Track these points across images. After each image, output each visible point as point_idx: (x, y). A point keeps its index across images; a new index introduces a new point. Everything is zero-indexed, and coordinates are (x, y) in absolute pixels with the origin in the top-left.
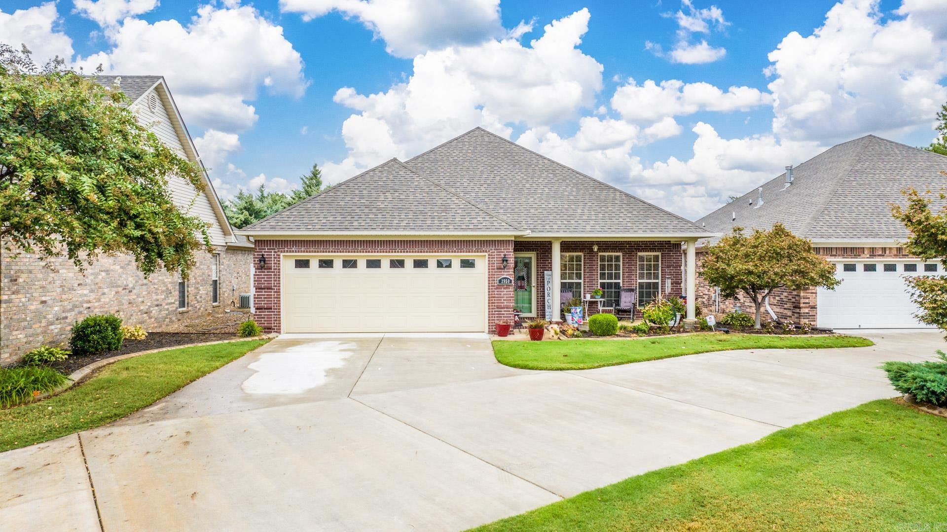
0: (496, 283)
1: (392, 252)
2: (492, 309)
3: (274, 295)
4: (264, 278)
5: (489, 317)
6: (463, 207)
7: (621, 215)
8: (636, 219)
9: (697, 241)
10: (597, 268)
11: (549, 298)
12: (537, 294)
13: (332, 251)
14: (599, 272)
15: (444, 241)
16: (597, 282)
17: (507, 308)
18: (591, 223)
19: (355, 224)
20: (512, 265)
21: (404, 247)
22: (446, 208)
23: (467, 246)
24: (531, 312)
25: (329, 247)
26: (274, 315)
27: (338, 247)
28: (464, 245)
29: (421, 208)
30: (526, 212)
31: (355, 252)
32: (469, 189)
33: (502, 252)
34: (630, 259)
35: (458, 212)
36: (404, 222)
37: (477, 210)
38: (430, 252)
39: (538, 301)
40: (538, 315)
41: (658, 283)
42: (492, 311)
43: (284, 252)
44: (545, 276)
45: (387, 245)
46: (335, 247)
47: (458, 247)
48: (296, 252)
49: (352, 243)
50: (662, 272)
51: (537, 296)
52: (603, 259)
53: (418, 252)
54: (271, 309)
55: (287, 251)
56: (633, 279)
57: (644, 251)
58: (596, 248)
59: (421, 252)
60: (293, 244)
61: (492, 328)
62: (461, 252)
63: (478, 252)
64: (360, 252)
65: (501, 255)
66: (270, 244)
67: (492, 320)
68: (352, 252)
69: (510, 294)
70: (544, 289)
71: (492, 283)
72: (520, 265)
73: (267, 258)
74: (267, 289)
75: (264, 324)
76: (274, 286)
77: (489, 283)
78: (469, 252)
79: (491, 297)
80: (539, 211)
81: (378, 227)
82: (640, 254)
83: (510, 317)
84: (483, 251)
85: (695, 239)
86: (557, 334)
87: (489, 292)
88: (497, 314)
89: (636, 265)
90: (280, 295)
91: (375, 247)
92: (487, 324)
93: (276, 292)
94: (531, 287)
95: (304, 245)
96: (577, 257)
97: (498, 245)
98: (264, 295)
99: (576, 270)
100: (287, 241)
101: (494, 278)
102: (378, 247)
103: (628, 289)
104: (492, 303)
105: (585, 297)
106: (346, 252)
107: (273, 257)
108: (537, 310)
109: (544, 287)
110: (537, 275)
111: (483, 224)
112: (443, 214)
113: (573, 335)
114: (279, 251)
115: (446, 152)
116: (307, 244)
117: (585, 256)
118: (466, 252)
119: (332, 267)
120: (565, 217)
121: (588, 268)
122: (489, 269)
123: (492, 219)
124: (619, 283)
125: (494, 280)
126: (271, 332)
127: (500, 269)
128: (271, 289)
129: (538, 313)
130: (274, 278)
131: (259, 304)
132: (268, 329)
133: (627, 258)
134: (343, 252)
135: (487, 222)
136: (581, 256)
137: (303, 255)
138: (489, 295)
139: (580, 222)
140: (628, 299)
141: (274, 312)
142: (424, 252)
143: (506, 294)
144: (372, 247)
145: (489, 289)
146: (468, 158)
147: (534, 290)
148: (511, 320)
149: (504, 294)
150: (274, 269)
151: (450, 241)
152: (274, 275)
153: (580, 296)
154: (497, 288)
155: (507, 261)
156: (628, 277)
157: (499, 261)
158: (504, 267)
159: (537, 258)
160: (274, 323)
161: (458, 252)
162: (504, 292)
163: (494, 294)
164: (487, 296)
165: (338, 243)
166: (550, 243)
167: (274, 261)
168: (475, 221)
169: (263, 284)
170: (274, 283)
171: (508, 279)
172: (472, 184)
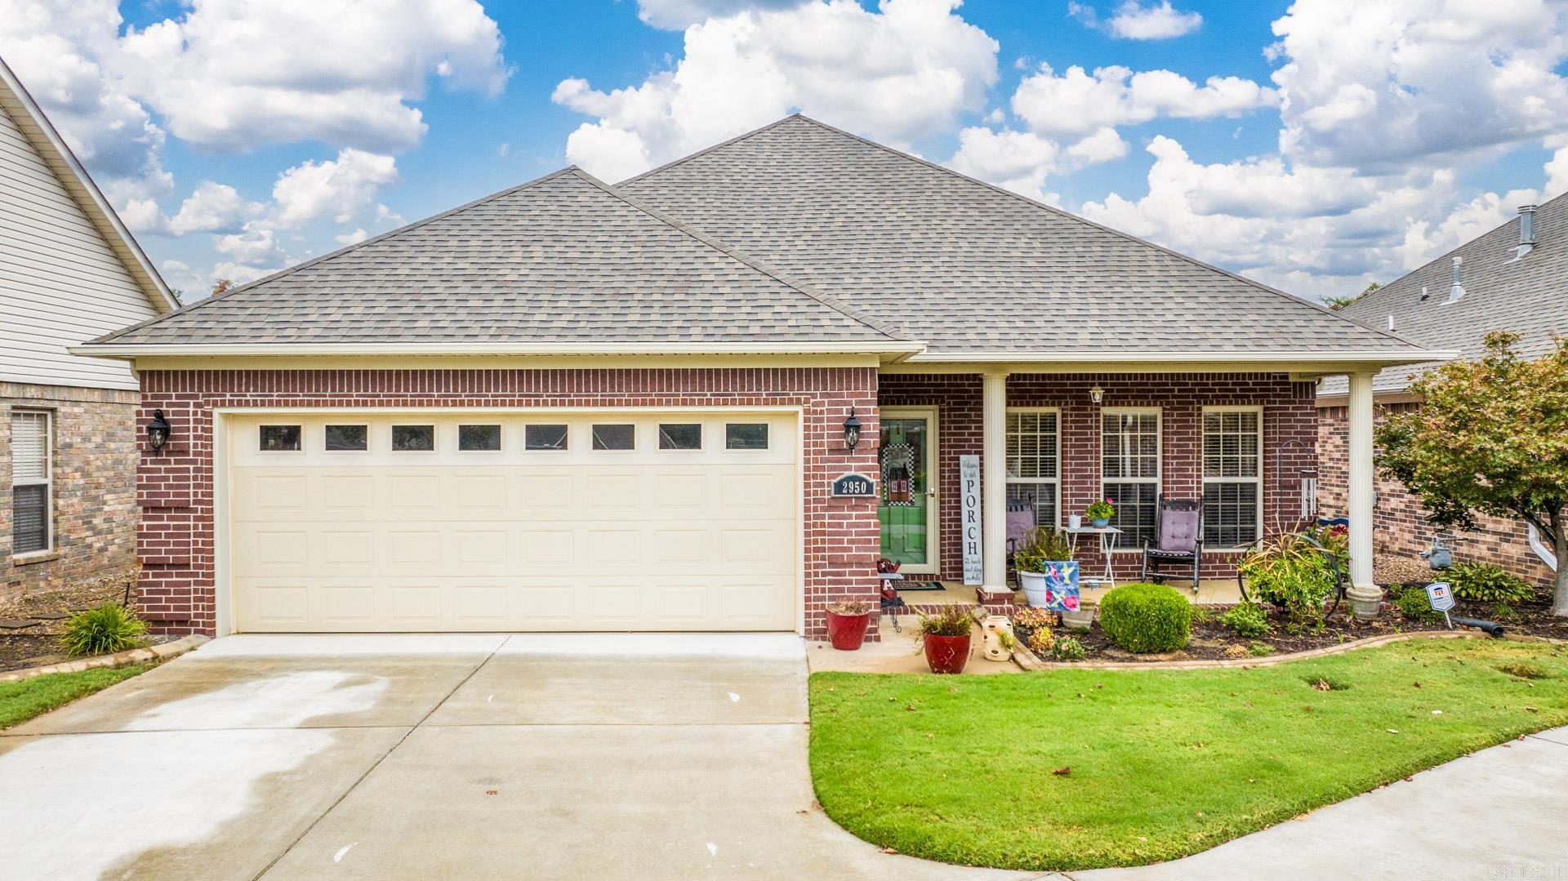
0: (829, 491)
1: (528, 404)
2: (816, 566)
3: (196, 527)
4: (167, 479)
5: (807, 591)
6: (736, 277)
7: (1167, 306)
8: (1211, 315)
9: (1378, 372)
10: (1098, 446)
11: (972, 524)
12: (942, 514)
13: (357, 403)
14: (1102, 456)
15: (677, 371)
16: (1097, 483)
17: (860, 564)
18: (1091, 324)
19: (424, 322)
20: (874, 441)
21: (563, 389)
22: (688, 281)
23: (742, 388)
24: (925, 562)
25: (350, 390)
26: (196, 583)
27: (374, 390)
28: (734, 383)
29: (619, 281)
30: (911, 299)
31: (421, 404)
32: (765, 244)
33: (845, 403)
34: (1184, 424)
35: (721, 290)
36: (564, 318)
37: (775, 287)
38: (636, 404)
39: (942, 533)
40: (942, 569)
41: (1255, 485)
42: (816, 574)
43: (223, 404)
44: (963, 469)
45: (512, 384)
46: (366, 390)
47: (718, 389)
48: (255, 404)
49: (415, 379)
50: (1265, 458)
51: (942, 520)
52: (1111, 424)
53: (603, 404)
54: (187, 566)
55: (231, 403)
56: (1192, 476)
57: (1218, 403)
58: (1097, 394)
59: (611, 404)
60: (248, 383)
61: (816, 623)
62: (725, 403)
63: (774, 403)
64: (437, 403)
65: (840, 411)
66: (184, 382)
67: (817, 599)
68: (413, 404)
69: (868, 525)
70: (959, 502)
71: (816, 493)
72: (897, 440)
73: (175, 421)
74: (177, 509)
75: (168, 608)
76: (195, 502)
77: (807, 494)
78: (750, 403)
79: (813, 533)
80: (946, 295)
81: (484, 331)
82: (1208, 410)
83: (869, 590)
84: (791, 402)
85: (1374, 367)
86: (1009, 647)
87: (807, 518)
88: (830, 582)
89: (1199, 439)
90: (212, 527)
91: (480, 390)
92: (801, 611)
93: (202, 519)
94: (926, 496)
95: (279, 384)
96: (1044, 417)
97: (833, 381)
98: (167, 527)
99: (1043, 452)
100: (232, 372)
101: (823, 477)
102: (488, 390)
103: (1178, 502)
104: (816, 550)
105: (1065, 523)
106: (397, 404)
107: (191, 418)
108: (942, 557)
109: (959, 496)
110: (941, 465)
111: (790, 323)
112: (676, 297)
113: (1057, 649)
114: (207, 403)
115: (715, 165)
116: (287, 383)
117: (1063, 415)
118: (742, 403)
119: (364, 447)
120: (1018, 310)
121: (1072, 446)
122: (807, 453)
123: (816, 310)
124: (1154, 485)
125: (822, 485)
126: (188, 632)
127: (840, 451)
128: (186, 509)
129: (942, 563)
130: (195, 478)
131: (153, 552)
132: (180, 622)
133: (1175, 421)
134: (389, 404)
135: (802, 317)
136: (1054, 415)
137: (281, 415)
138: (807, 526)
139: (1060, 321)
140: (1182, 529)
141: (197, 575)
142: (620, 403)
143: (857, 525)
144: (471, 390)
145: (807, 510)
146: (767, 176)
147: (932, 506)
148: (870, 598)
149: (850, 525)
150: (196, 454)
151: (693, 371)
152: (195, 470)
153: (1052, 519)
154: (830, 508)
155: (858, 428)
156: (1177, 470)
157: (835, 427)
158: (851, 447)
159: (942, 422)
160: (196, 608)
161: (717, 403)
162: (850, 517)
163: (823, 525)
164: (801, 530)
165: (374, 380)
166: (977, 382)
167: (195, 429)
168: (766, 314)
169: (163, 495)
170: (195, 494)
171: (861, 480)
172: (773, 233)
